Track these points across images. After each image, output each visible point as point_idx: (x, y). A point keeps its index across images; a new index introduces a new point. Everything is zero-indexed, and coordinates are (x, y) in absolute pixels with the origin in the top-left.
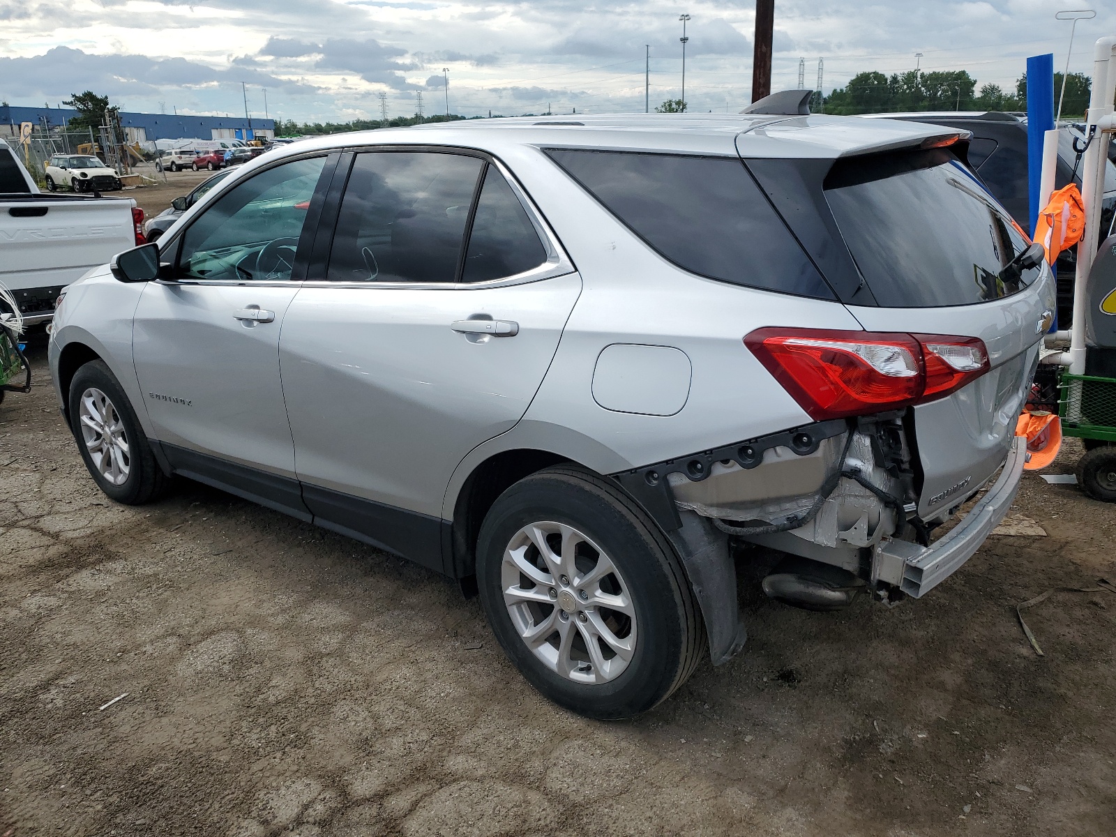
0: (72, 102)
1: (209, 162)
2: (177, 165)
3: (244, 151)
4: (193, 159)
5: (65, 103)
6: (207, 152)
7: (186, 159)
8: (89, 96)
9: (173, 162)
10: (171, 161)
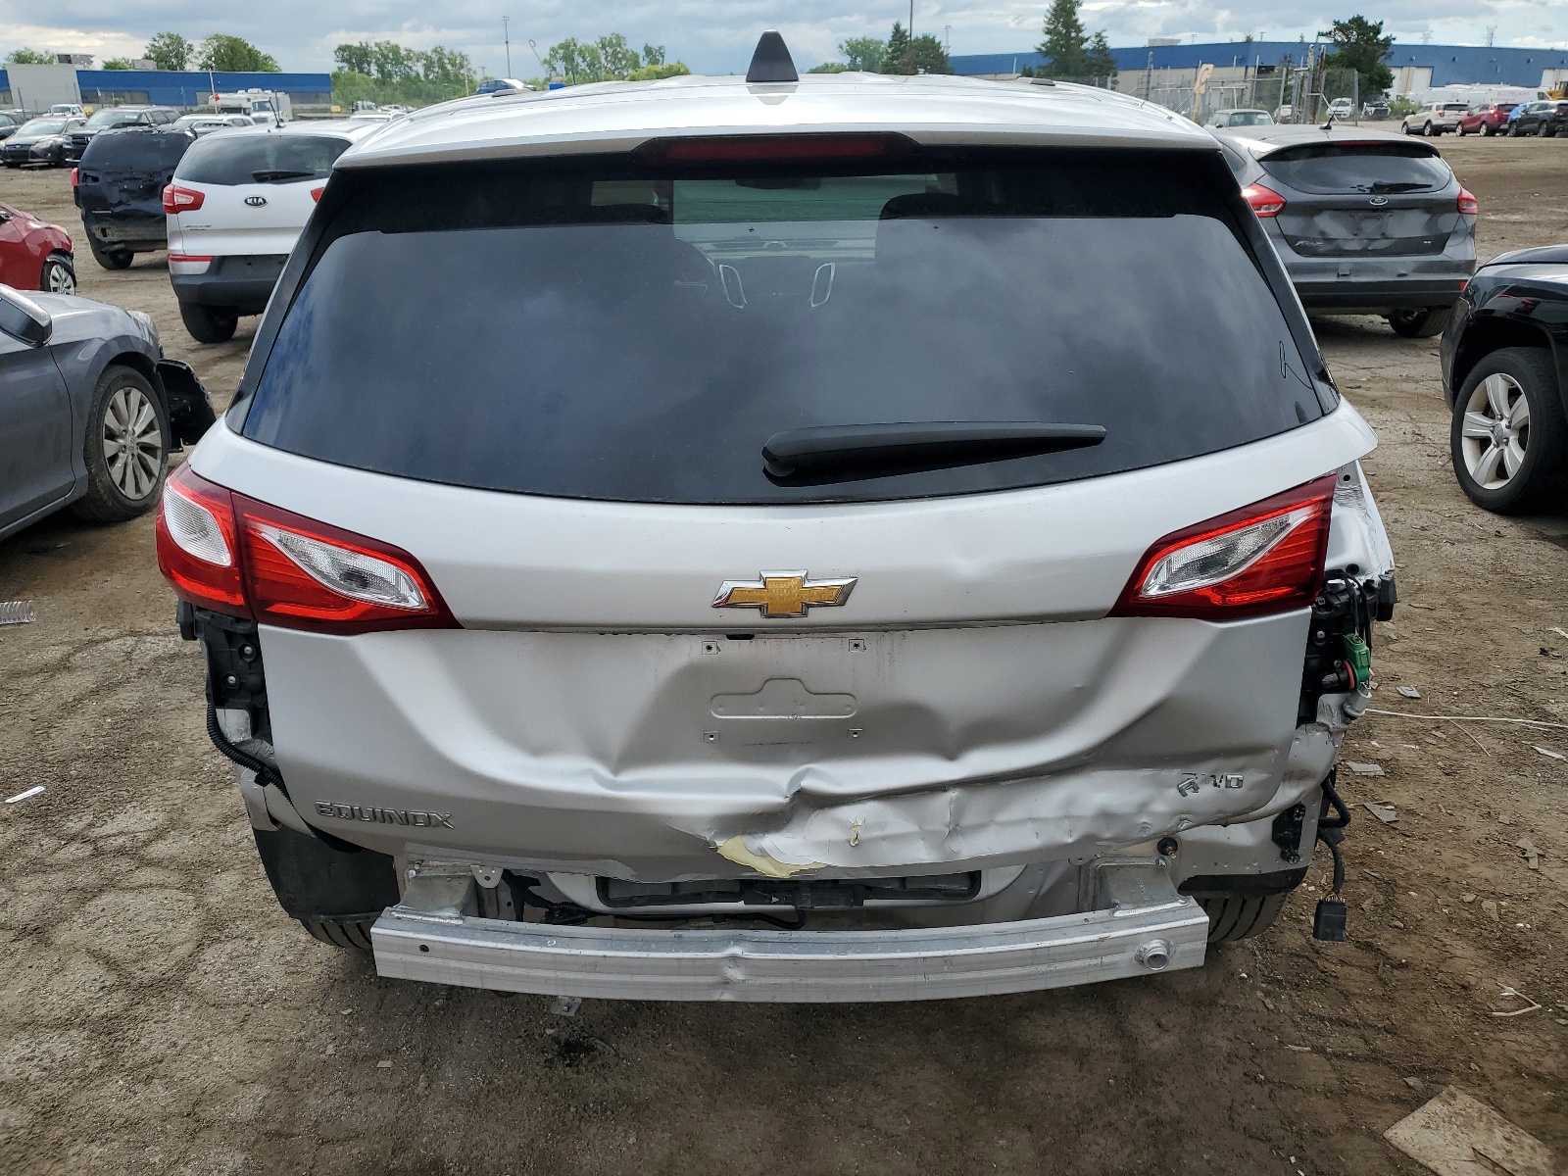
0: (1330, 33)
1: (1484, 122)
2: (1432, 127)
3: (1546, 107)
4: (1459, 118)
5: (1321, 34)
6: (1486, 107)
7: (1452, 117)
8: (1358, 22)
9: (1429, 122)
10: (1426, 119)
